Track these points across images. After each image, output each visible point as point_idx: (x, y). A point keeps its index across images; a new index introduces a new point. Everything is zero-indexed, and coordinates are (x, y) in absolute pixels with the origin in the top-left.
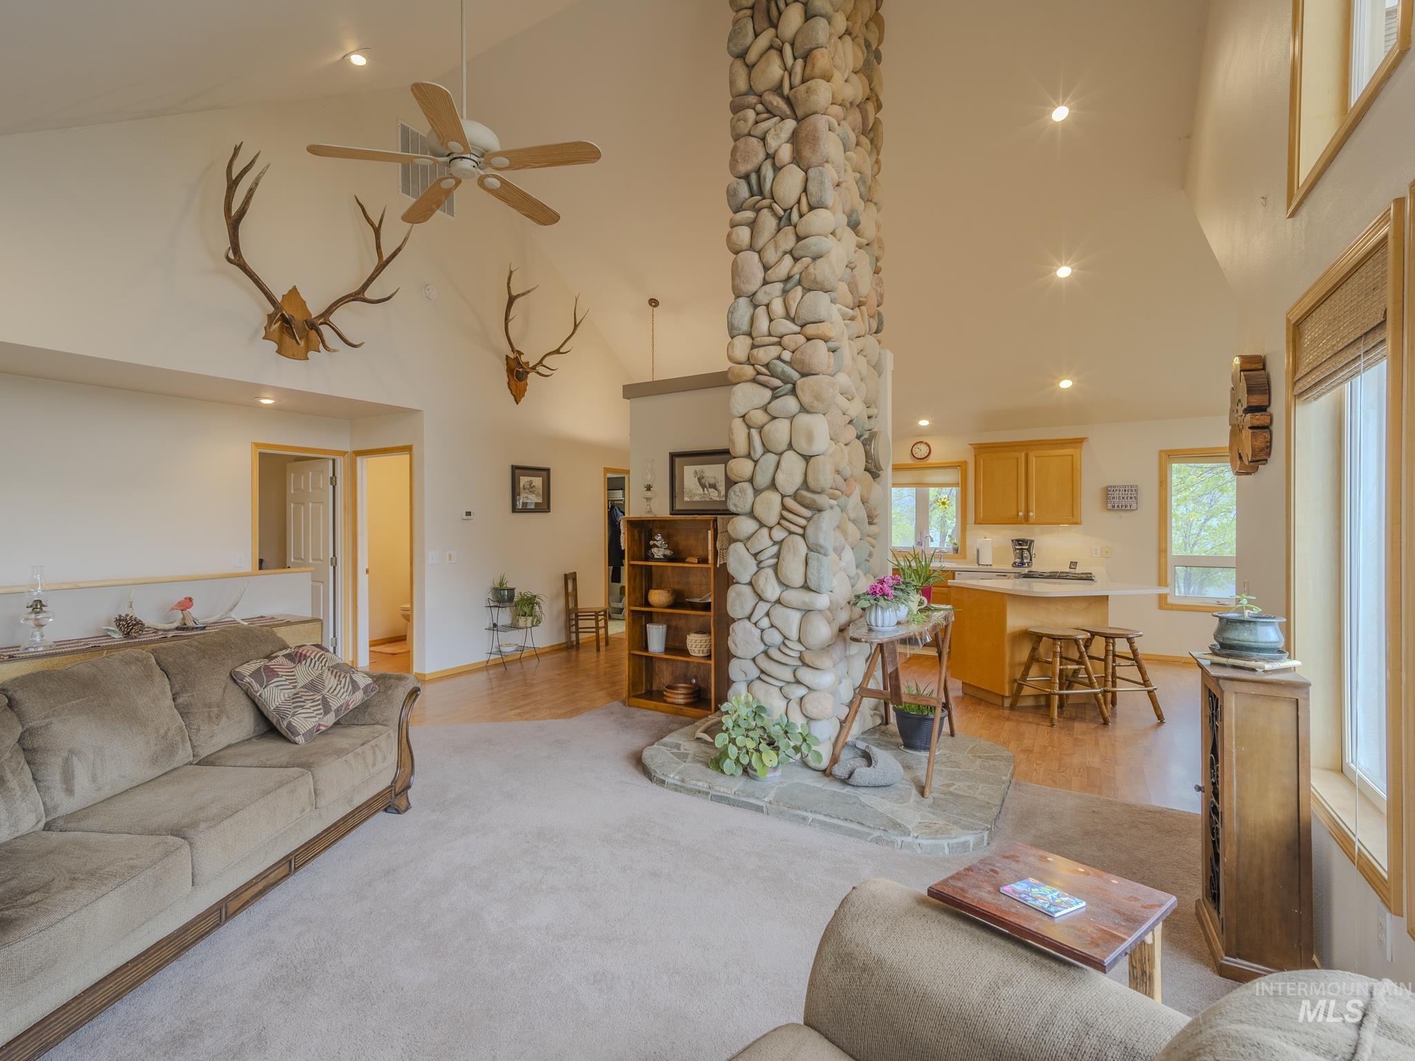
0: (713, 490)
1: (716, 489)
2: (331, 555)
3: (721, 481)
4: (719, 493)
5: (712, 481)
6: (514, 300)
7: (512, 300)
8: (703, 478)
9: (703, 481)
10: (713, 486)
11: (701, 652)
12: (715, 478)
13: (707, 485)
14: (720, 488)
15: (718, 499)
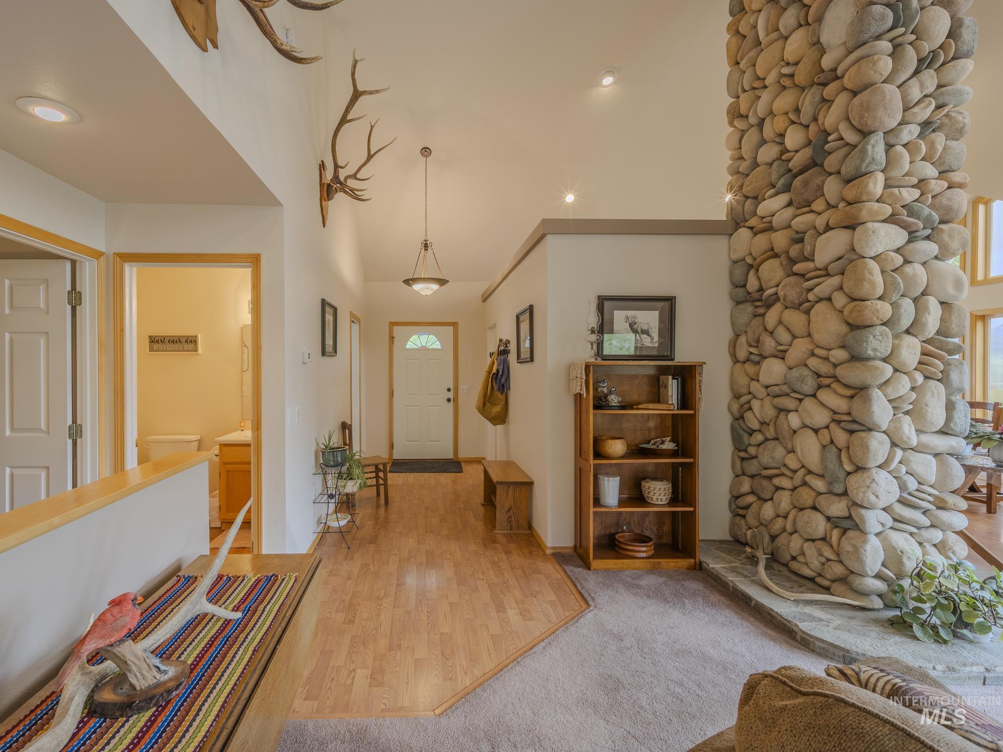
0: (645, 336)
1: (649, 335)
2: (70, 422)
3: (655, 328)
4: (652, 339)
5: (645, 327)
6: (360, 95)
7: (357, 95)
8: (635, 323)
9: (635, 327)
10: (646, 332)
11: (659, 500)
12: (648, 324)
13: (640, 331)
14: (653, 335)
15: (651, 345)
